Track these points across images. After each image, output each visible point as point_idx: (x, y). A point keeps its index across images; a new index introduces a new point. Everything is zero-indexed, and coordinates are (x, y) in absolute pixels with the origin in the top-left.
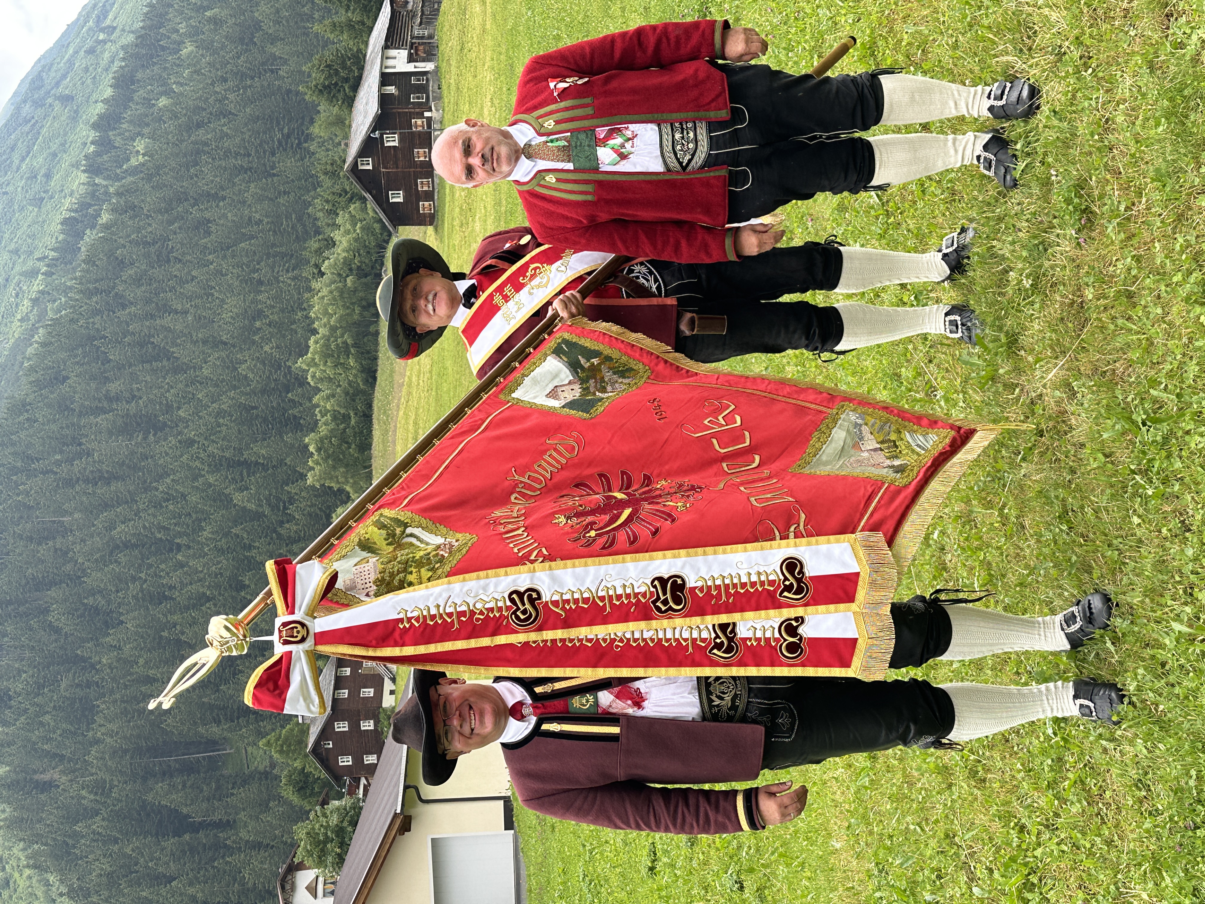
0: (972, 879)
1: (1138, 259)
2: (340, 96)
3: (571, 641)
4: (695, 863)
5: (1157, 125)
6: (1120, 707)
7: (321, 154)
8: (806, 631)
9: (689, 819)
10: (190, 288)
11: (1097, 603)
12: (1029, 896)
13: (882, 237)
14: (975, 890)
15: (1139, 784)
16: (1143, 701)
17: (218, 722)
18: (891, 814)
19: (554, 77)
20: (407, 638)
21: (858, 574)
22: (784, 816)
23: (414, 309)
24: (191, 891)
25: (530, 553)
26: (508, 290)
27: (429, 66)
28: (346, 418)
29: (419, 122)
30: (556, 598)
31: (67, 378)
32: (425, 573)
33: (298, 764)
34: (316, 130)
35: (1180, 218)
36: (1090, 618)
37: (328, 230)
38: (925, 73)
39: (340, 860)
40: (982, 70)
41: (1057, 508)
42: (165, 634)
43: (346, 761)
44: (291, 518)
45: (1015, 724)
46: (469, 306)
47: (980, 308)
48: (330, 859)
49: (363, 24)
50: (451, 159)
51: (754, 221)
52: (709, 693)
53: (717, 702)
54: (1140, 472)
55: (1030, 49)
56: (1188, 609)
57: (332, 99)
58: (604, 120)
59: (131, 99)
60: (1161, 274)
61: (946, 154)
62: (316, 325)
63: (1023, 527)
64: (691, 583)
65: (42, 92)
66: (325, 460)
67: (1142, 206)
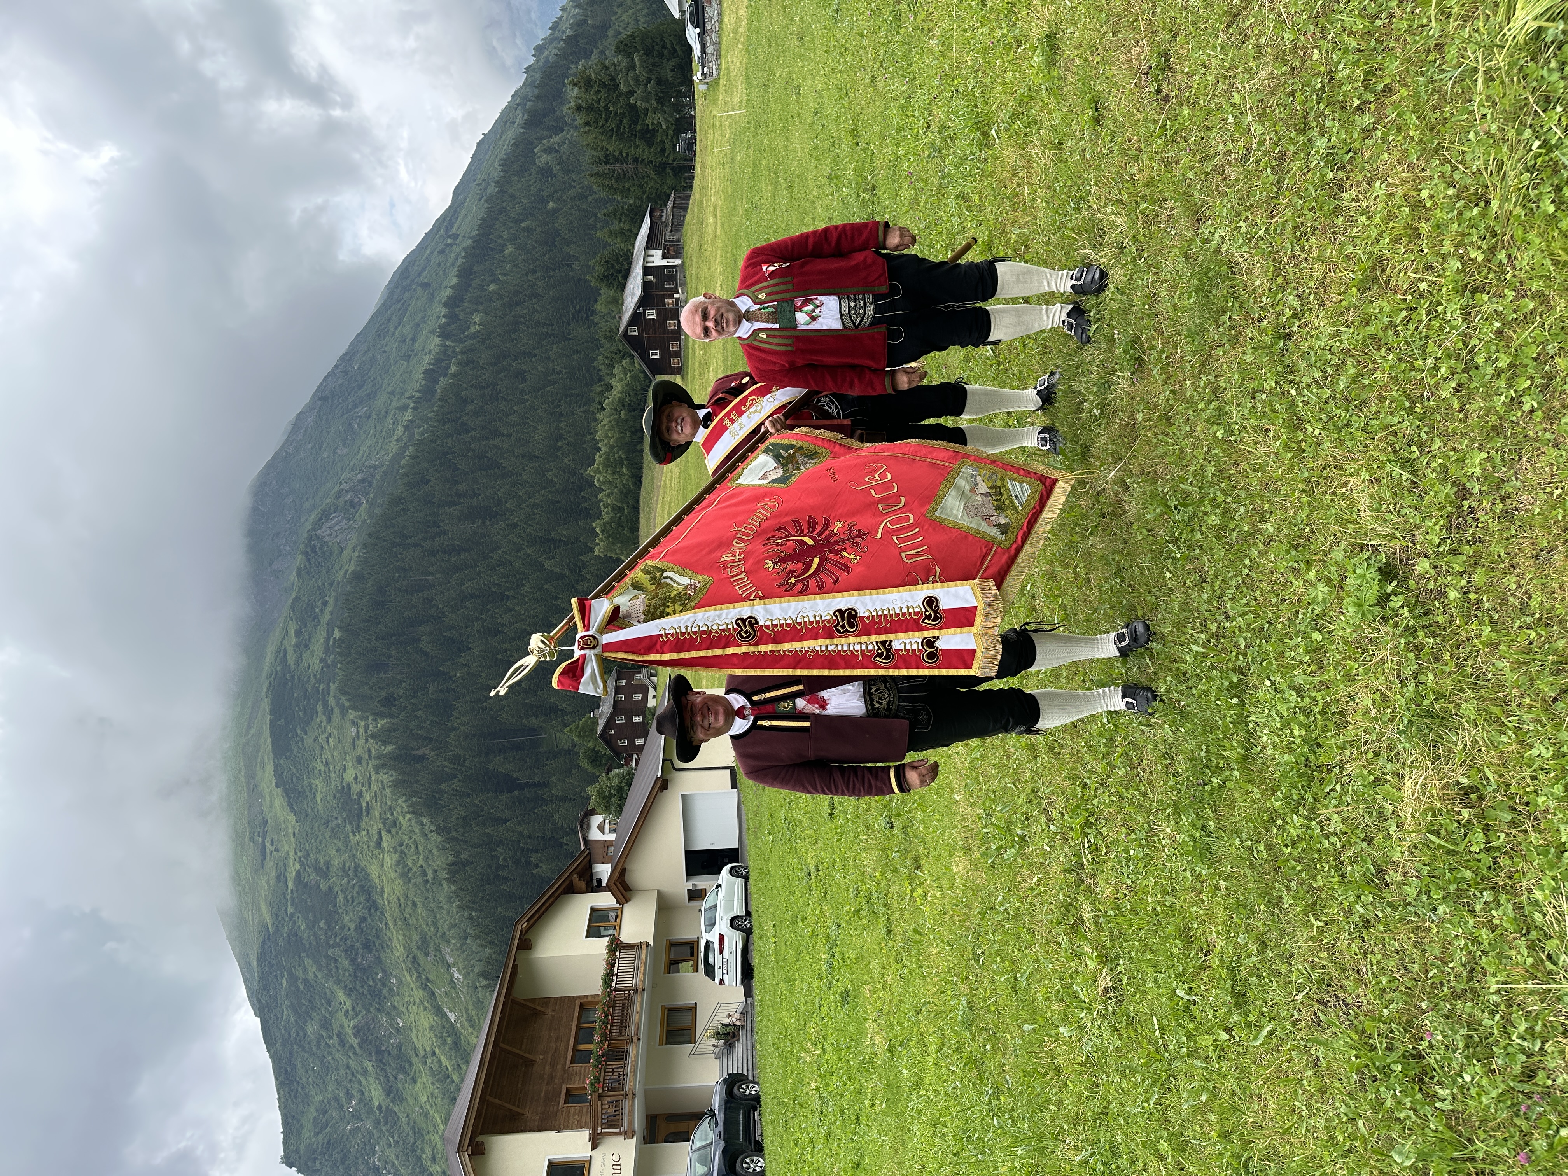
0: (1050, 820)
1: (1173, 392)
2: (615, 283)
3: (778, 651)
4: (860, 811)
5: (1189, 298)
6: (1154, 703)
7: (602, 324)
8: (941, 645)
9: (857, 785)
10: (513, 418)
11: (1140, 628)
12: (1089, 831)
13: (995, 379)
14: (1052, 827)
15: (1166, 755)
16: (1170, 699)
17: (536, 716)
18: (994, 777)
19: (766, 263)
20: (665, 648)
21: (976, 607)
22: (923, 783)
23: (669, 429)
24: (519, 829)
25: (750, 594)
26: (733, 415)
27: (677, 262)
28: (621, 509)
29: (670, 301)
30: (768, 623)
31: (428, 481)
32: (678, 607)
33: (590, 745)
34: (599, 307)
35: (1204, 363)
36: (1135, 638)
37: (607, 378)
38: (1026, 262)
39: (620, 809)
40: (1067, 259)
41: (1114, 567)
42: (499, 657)
43: (624, 743)
44: (584, 578)
45: (1081, 717)
46: (706, 426)
47: (1063, 429)
48: (613, 808)
49: (631, 231)
50: (694, 323)
51: (906, 366)
52: (872, 700)
53: (877, 706)
54: (1171, 541)
55: (1101, 245)
56: (1203, 636)
57: (610, 285)
58: (800, 293)
59: (470, 286)
60: (1190, 403)
61: (1041, 319)
62: (600, 445)
63: (1090, 581)
64: (861, 614)
65: (409, 280)
66: (607, 538)
67: (1178, 356)
